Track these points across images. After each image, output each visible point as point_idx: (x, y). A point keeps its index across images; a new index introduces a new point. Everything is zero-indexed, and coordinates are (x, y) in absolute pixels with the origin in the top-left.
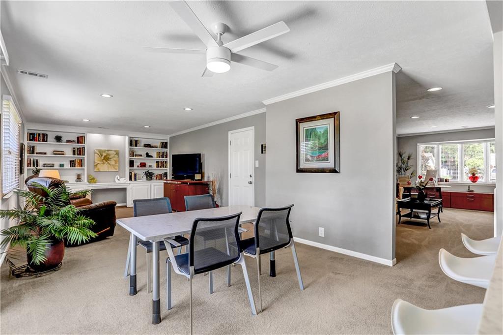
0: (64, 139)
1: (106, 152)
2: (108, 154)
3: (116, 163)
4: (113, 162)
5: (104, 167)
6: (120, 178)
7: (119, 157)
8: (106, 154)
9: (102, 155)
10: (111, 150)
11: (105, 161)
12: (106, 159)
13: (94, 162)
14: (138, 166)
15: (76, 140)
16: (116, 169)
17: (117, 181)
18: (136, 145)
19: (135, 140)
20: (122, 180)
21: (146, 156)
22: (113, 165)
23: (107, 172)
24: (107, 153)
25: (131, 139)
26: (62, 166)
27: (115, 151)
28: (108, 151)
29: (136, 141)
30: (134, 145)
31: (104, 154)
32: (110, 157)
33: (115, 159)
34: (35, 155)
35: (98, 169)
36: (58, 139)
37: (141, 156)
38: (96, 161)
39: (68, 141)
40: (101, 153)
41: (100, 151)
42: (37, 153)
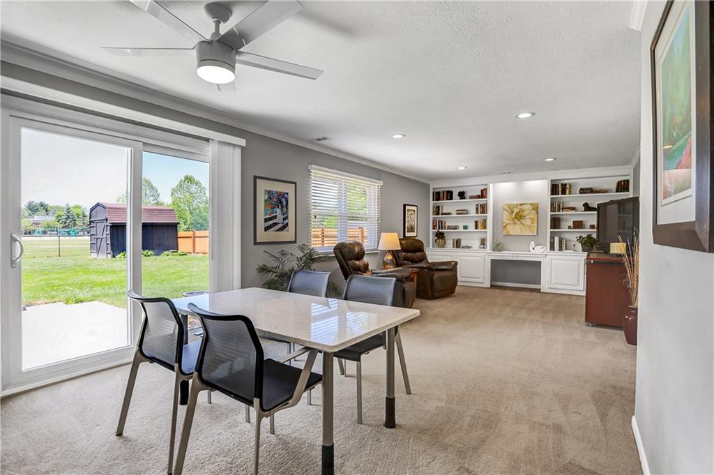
0: (468, 195)
1: (519, 207)
2: (522, 211)
3: (532, 223)
4: (527, 222)
5: (516, 229)
6: (536, 245)
7: (537, 213)
8: (518, 210)
9: (513, 212)
10: (526, 204)
11: (516, 220)
12: (519, 217)
13: (503, 223)
14: (570, 227)
15: (480, 194)
16: (533, 232)
17: (531, 249)
18: (564, 192)
19: (562, 185)
20: (539, 250)
21: (583, 209)
22: (527, 226)
23: (518, 236)
24: (520, 209)
25: (555, 183)
26: (465, 227)
27: (531, 204)
28: (521, 205)
29: (564, 186)
30: (560, 193)
31: (516, 211)
32: (525, 214)
33: (531, 217)
34: (440, 216)
35: (508, 232)
36: (462, 195)
37: (573, 209)
38: (505, 221)
39: (471, 197)
40: (511, 208)
41: (509, 206)
42: (442, 214)
